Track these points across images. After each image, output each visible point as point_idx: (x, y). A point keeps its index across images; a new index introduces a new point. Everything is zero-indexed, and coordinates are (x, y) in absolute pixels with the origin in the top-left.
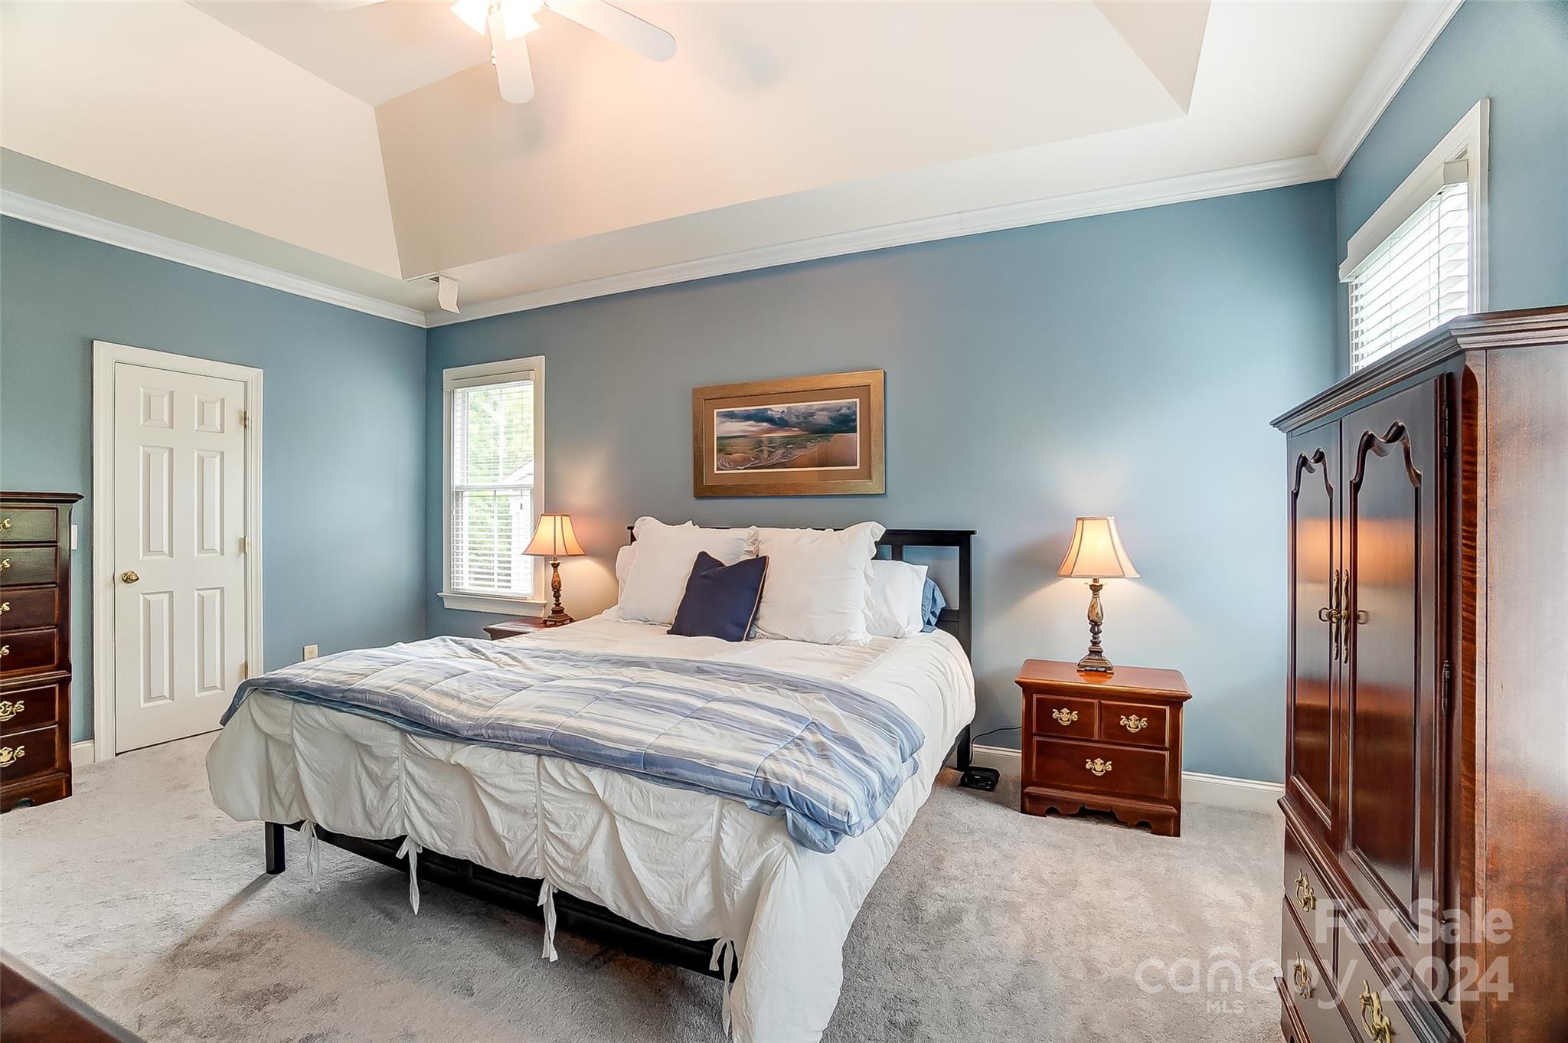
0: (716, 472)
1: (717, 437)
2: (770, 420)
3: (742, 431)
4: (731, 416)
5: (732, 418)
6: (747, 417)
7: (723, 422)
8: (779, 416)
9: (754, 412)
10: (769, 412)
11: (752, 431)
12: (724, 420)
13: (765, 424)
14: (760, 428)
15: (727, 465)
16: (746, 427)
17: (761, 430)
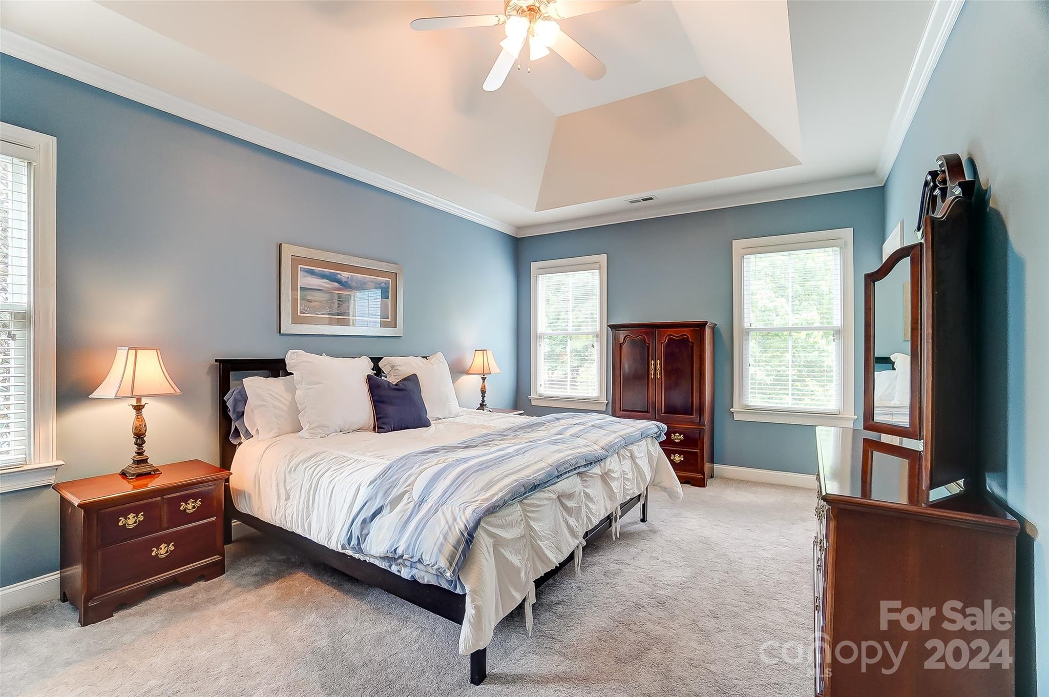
0: (299, 314)
1: (300, 287)
2: (339, 282)
3: (319, 286)
4: (312, 273)
5: (312, 275)
6: (323, 276)
7: (305, 276)
8: (345, 280)
9: (328, 273)
10: (339, 276)
11: (326, 287)
12: (306, 274)
13: (336, 284)
14: (332, 286)
15: (308, 310)
16: (322, 284)
17: (333, 287)
